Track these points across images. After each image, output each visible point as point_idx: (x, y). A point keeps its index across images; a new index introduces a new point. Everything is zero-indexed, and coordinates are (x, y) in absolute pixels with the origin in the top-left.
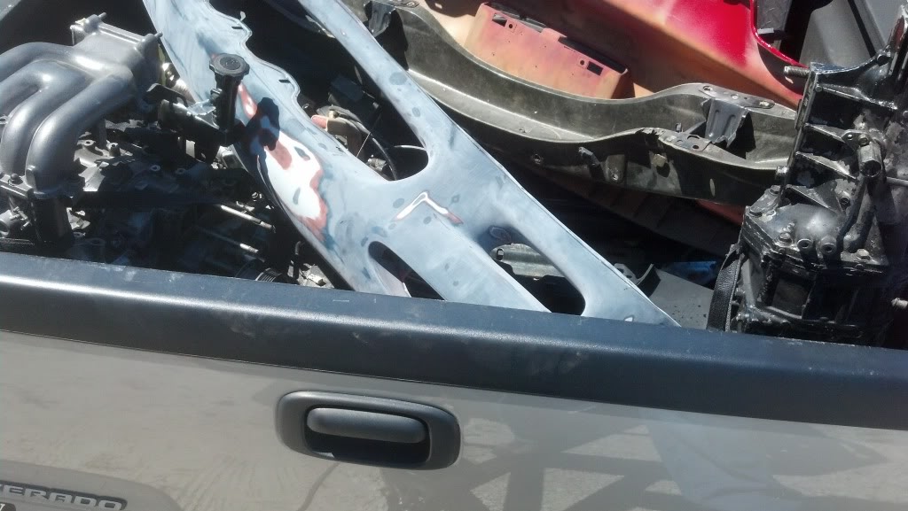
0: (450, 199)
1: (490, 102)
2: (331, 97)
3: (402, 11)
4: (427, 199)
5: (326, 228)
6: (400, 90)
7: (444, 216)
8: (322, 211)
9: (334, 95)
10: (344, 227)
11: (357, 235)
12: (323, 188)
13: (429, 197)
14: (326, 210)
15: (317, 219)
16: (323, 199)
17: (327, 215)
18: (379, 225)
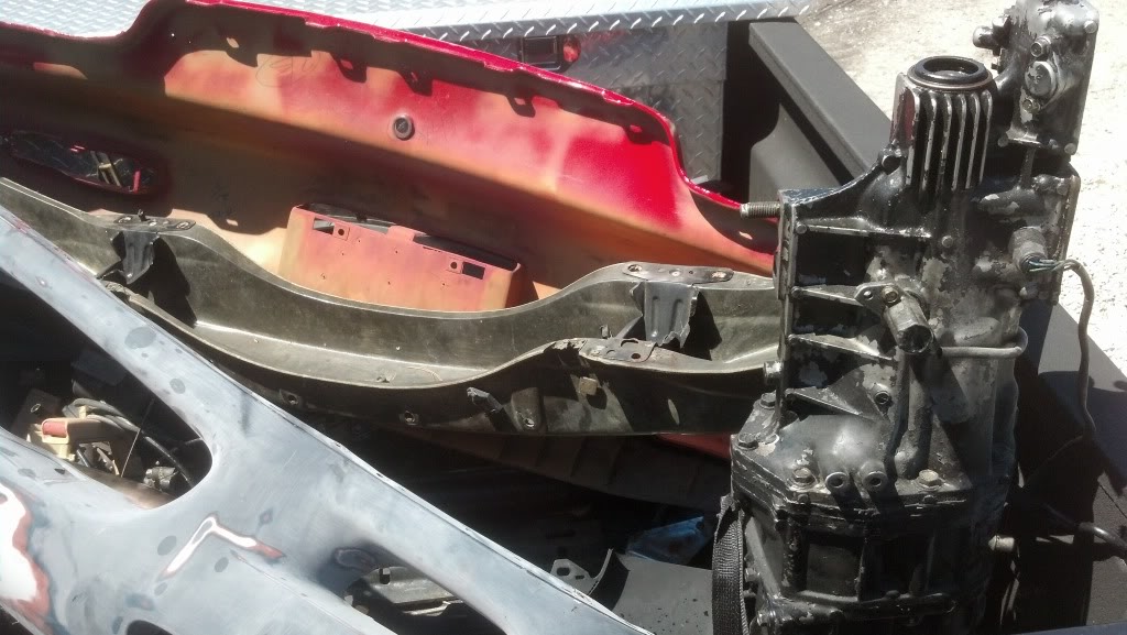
0: (257, 519)
1: (328, 346)
2: (76, 386)
3: (170, 237)
4: (215, 528)
5: (52, 612)
6: (145, 355)
7: (250, 550)
8: (40, 586)
9: (80, 383)
10: (81, 605)
11: (103, 616)
12: (36, 546)
13: (220, 524)
14: (46, 583)
15: (34, 599)
16: (38, 564)
17: (49, 590)
18: (139, 591)
